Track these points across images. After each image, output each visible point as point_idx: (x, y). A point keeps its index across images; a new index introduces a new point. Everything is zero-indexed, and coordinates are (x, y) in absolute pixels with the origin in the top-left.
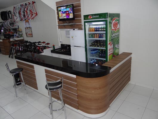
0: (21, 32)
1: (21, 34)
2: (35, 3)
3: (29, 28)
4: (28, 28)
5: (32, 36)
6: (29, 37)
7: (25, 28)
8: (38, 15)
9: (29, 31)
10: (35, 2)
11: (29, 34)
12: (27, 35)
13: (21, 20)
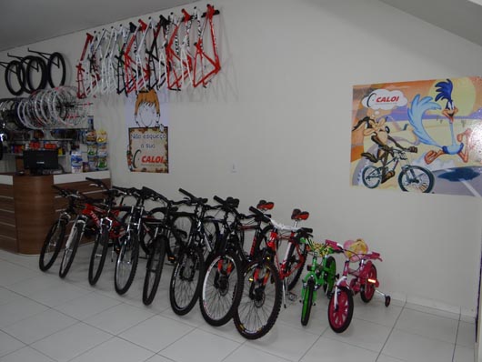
0: (104, 145)
1: (101, 153)
2: (215, 18)
3: (156, 129)
4: (146, 128)
5: (163, 167)
6: (144, 170)
7: (131, 130)
8: (223, 69)
9: (149, 141)
10: (217, 12)
11: (150, 160)
12: (131, 163)
13: (125, 90)
